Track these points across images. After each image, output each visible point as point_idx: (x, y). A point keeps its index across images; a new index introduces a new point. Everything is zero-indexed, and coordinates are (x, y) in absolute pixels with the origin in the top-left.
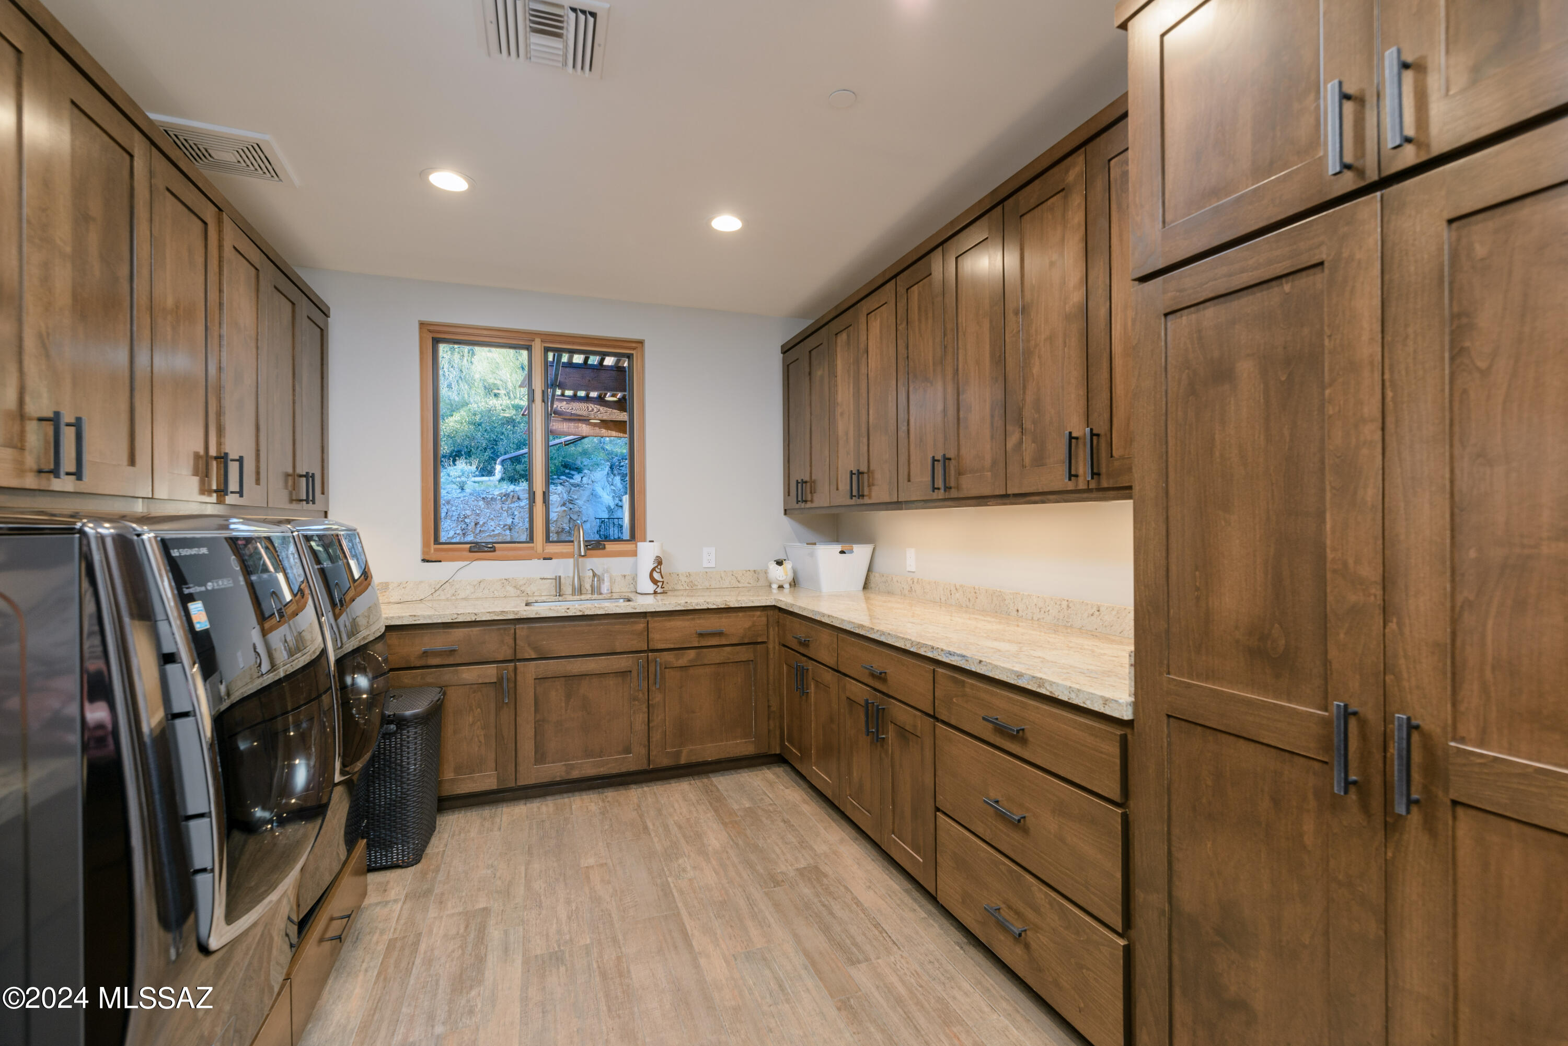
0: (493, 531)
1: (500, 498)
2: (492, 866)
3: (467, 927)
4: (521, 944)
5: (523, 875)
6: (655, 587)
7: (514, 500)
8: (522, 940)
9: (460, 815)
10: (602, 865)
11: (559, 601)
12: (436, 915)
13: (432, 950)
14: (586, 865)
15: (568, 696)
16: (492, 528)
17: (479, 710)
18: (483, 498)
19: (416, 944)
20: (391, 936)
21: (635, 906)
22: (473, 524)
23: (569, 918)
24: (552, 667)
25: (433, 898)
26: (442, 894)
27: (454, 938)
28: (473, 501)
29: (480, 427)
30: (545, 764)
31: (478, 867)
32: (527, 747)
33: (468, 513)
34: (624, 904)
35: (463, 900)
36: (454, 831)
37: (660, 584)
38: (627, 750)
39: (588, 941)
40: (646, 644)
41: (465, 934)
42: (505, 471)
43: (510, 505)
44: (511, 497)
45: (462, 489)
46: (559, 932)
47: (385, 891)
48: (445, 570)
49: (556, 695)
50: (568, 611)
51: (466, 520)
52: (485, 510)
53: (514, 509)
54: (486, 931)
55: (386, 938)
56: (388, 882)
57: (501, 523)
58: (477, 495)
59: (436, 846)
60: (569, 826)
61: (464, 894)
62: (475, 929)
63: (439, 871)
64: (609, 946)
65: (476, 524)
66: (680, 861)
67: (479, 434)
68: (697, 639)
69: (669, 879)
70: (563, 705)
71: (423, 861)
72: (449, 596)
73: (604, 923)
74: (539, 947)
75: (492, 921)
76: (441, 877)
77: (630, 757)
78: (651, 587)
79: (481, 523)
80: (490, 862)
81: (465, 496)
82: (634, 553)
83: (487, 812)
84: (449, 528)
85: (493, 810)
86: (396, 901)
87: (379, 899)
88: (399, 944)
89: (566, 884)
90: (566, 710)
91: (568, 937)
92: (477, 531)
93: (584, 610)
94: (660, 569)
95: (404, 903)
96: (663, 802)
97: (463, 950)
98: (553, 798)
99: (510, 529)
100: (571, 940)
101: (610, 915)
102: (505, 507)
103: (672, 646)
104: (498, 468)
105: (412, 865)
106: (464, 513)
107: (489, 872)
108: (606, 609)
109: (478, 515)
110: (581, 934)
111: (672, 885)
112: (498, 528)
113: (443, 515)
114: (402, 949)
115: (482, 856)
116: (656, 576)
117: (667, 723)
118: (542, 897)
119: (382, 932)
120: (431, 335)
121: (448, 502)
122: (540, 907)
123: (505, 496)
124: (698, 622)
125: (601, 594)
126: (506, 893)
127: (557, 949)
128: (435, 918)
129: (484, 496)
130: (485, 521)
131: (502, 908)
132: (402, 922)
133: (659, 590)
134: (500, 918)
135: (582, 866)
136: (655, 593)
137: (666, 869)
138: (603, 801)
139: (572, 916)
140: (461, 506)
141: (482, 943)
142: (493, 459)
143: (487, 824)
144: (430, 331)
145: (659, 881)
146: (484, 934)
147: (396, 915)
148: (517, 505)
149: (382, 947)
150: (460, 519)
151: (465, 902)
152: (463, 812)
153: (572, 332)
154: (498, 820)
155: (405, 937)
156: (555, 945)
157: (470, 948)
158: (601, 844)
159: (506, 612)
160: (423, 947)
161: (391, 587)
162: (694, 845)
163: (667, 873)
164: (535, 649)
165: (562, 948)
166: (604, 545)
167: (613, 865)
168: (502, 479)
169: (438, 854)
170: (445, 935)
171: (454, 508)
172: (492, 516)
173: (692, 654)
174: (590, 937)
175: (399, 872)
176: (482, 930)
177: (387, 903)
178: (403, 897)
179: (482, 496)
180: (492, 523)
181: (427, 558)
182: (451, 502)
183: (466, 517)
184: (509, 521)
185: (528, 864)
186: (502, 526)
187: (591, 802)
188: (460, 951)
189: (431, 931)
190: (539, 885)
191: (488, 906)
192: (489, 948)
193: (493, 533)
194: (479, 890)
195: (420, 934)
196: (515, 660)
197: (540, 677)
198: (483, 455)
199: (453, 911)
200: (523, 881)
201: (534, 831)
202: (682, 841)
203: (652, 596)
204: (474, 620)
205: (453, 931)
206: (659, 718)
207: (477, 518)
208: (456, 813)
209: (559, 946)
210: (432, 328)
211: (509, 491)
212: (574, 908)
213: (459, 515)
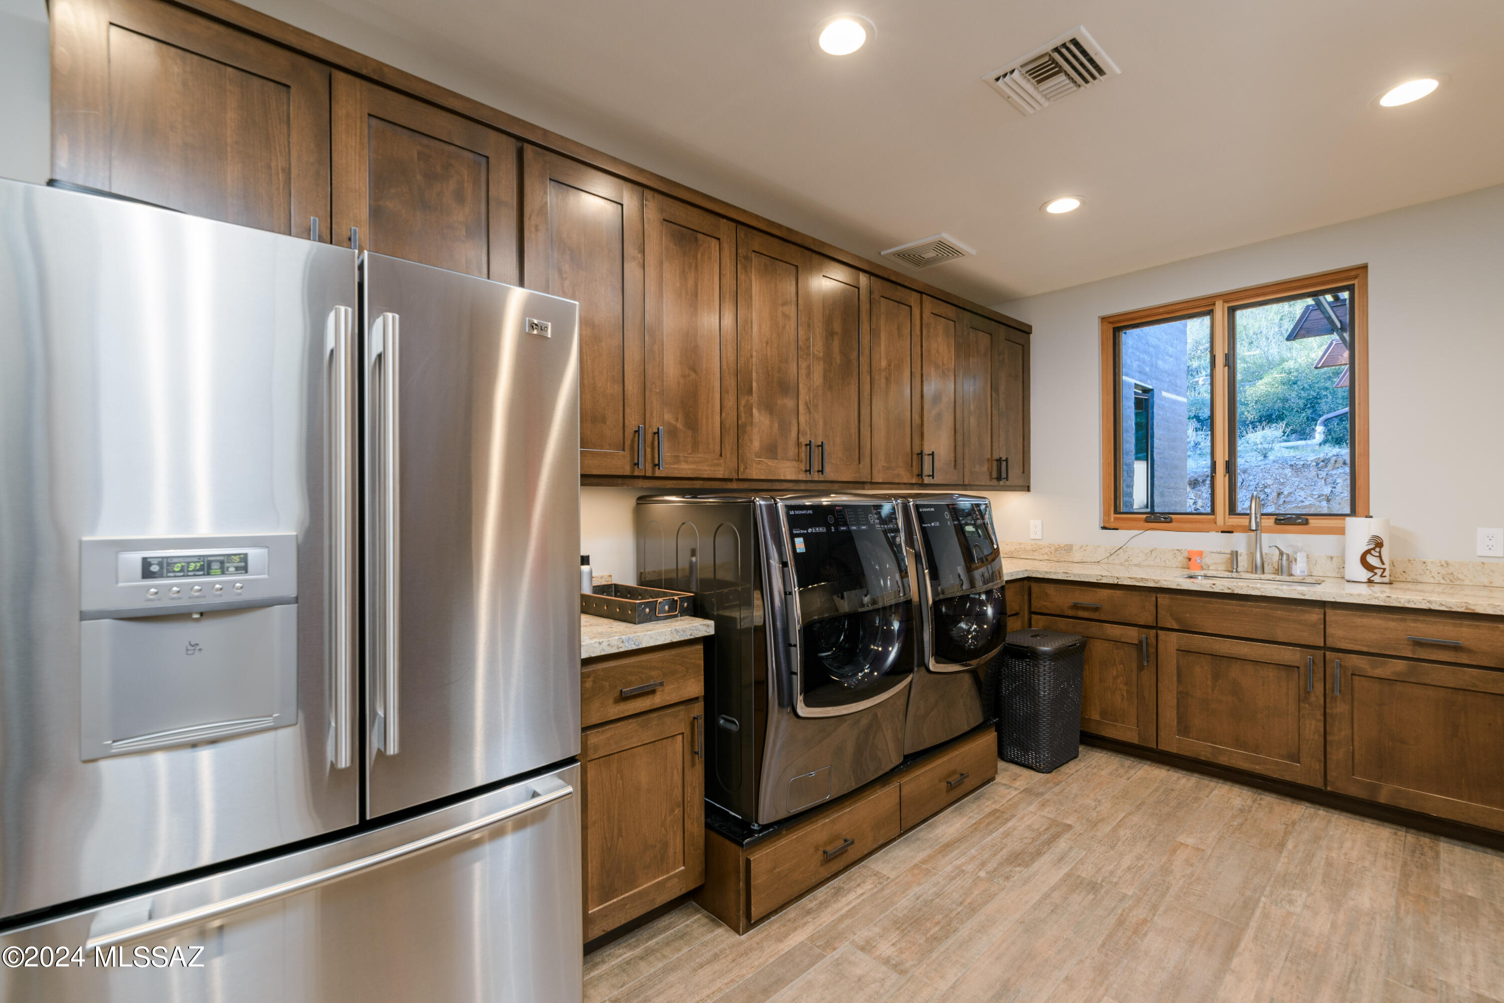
0: (1303, 502)
1: (1315, 464)
2: (1099, 801)
3: (1047, 829)
4: (1075, 862)
5: (1118, 820)
6: (1371, 574)
7: (1337, 465)
8: (1078, 860)
9: (1106, 755)
10: (1198, 849)
11: (1233, 578)
12: (1033, 811)
13: (1015, 829)
14: (1183, 842)
15: (1216, 676)
16: (1301, 499)
17: (1122, 666)
18: (1291, 466)
19: (1008, 820)
20: (997, 807)
21: (1201, 897)
22: (1275, 494)
23: (1129, 868)
24: (1197, 642)
25: (1040, 800)
26: (1048, 800)
27: (1033, 831)
28: (1278, 469)
29: (1295, 386)
30: (1189, 738)
31: (1088, 796)
32: (1169, 715)
33: (1269, 482)
34: (1191, 889)
35: (1058, 812)
36: (1092, 764)
37: (1379, 572)
38: (1295, 757)
39: (1130, 893)
40: (1323, 640)
41: (1042, 833)
42: (1329, 432)
43: (1330, 472)
44: (1332, 461)
45: (1265, 457)
46: (1112, 873)
47: (1015, 779)
48: (1122, 536)
49: (1201, 672)
50: (1213, 586)
51: (1266, 490)
52: (1293, 479)
53: (1335, 477)
54: (1058, 840)
55: (994, 806)
56: (1021, 775)
57: (1315, 493)
58: (1283, 463)
59: (1070, 768)
60: (1196, 805)
61: (1063, 808)
62: (1051, 834)
63: (1058, 785)
64: (1145, 908)
65: (1279, 494)
66: (1294, 892)
67: (1294, 394)
68: (1410, 648)
69: (1263, 899)
70: (1210, 683)
71: (1053, 773)
72: (1123, 561)
73: (1156, 890)
74: (1086, 872)
75: (1067, 836)
76: (1057, 789)
77: (1297, 766)
78: (1364, 575)
79: (1286, 493)
80: (1100, 798)
81: (1266, 464)
82: (1341, 531)
83: (1128, 762)
84: (1244, 499)
85: (1135, 763)
86: (1016, 789)
87: (1008, 783)
88: (998, 814)
89: (1149, 845)
90: (1213, 691)
91: (1115, 880)
92: (1281, 502)
93: (1234, 588)
94: (1380, 552)
95: (1020, 793)
96: (1331, 833)
97: (1033, 841)
98: (1199, 776)
99: (1328, 500)
100: (1116, 883)
101: (1168, 888)
102: (1323, 474)
103: (1365, 649)
104: (1320, 429)
105: (1043, 773)
106: (1263, 483)
107: (1093, 804)
108: (1262, 590)
109: (1283, 484)
110: (1129, 885)
111: (1261, 905)
112: (1310, 499)
113: (1239, 484)
114: (998, 818)
115: (1098, 791)
116: (1372, 560)
117: (1356, 743)
118: (1120, 842)
119: (995, 802)
120: (1112, 326)
121: (1245, 472)
122: (1112, 848)
123: (1323, 461)
124: (1413, 625)
125: (1291, 575)
126: (1094, 825)
127: (1099, 882)
128: (1031, 812)
129: (1293, 463)
130: (1291, 490)
131: (1081, 832)
132: (1010, 803)
133: (1377, 579)
134: (1075, 837)
135: (1177, 840)
136: (1370, 581)
137: (1268, 888)
138: (1254, 801)
139: (1133, 868)
140: (1261, 475)
141: (1049, 845)
142: (1312, 420)
143: (1121, 771)
144: (1109, 323)
145: (1248, 893)
146: (1055, 840)
147: (1009, 797)
148: (1342, 471)
149: (988, 810)
150: (1259, 489)
151: (1059, 814)
152: (1110, 754)
153: (1259, 283)
154: (1133, 772)
155: (1004, 812)
156: (1100, 879)
157: (1038, 843)
158: (1214, 833)
159: (1147, 580)
160: (1010, 824)
161: (1074, 549)
162: (1331, 889)
163: (1266, 893)
164: (1178, 620)
165: (1104, 884)
166: (1307, 520)
167: (1210, 855)
168: (1325, 442)
169: (1067, 774)
170: (1029, 826)
171: (1251, 478)
172: (1302, 485)
173: (1400, 666)
174: (1134, 892)
175: (1032, 773)
176: (1056, 837)
177: (1010, 787)
178: (1022, 789)
179: (1290, 463)
180: (1302, 493)
181: (1107, 525)
182: (1248, 471)
183: (1266, 487)
184: (1327, 490)
185: (1129, 814)
186: (1316, 496)
187: (1239, 796)
188: (1030, 841)
189: (1022, 818)
190: (1125, 833)
191: (1073, 825)
192: (1050, 851)
193: (1301, 504)
194: (1076, 811)
195: (1014, 816)
196: (1156, 627)
197: (1182, 649)
198: (1299, 417)
199: (1046, 815)
200: (1115, 823)
201: (1158, 793)
202: (1319, 878)
203: (1365, 586)
204: (1116, 583)
205: (1036, 827)
206: (1343, 734)
207: (1281, 487)
208: (1104, 752)
209: (1103, 881)
210: (1111, 320)
211: (1330, 455)
212: (1139, 865)
213: (1258, 484)
